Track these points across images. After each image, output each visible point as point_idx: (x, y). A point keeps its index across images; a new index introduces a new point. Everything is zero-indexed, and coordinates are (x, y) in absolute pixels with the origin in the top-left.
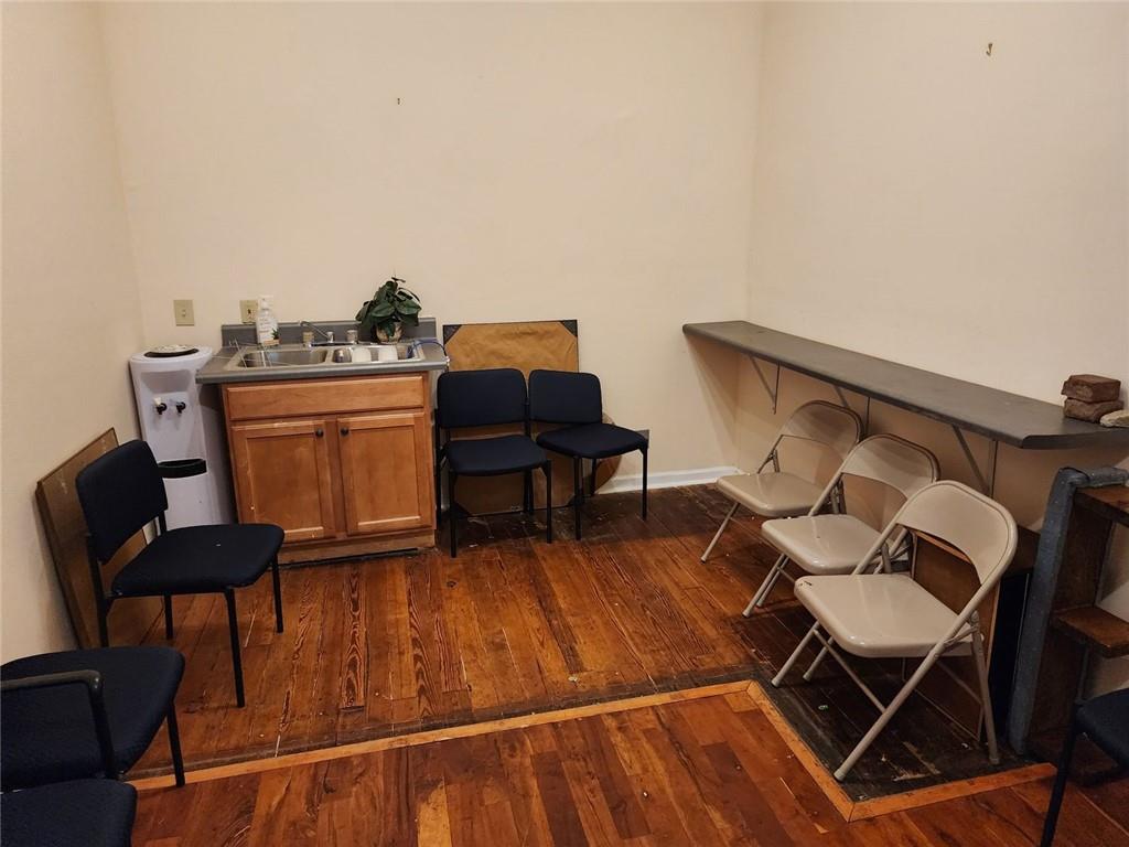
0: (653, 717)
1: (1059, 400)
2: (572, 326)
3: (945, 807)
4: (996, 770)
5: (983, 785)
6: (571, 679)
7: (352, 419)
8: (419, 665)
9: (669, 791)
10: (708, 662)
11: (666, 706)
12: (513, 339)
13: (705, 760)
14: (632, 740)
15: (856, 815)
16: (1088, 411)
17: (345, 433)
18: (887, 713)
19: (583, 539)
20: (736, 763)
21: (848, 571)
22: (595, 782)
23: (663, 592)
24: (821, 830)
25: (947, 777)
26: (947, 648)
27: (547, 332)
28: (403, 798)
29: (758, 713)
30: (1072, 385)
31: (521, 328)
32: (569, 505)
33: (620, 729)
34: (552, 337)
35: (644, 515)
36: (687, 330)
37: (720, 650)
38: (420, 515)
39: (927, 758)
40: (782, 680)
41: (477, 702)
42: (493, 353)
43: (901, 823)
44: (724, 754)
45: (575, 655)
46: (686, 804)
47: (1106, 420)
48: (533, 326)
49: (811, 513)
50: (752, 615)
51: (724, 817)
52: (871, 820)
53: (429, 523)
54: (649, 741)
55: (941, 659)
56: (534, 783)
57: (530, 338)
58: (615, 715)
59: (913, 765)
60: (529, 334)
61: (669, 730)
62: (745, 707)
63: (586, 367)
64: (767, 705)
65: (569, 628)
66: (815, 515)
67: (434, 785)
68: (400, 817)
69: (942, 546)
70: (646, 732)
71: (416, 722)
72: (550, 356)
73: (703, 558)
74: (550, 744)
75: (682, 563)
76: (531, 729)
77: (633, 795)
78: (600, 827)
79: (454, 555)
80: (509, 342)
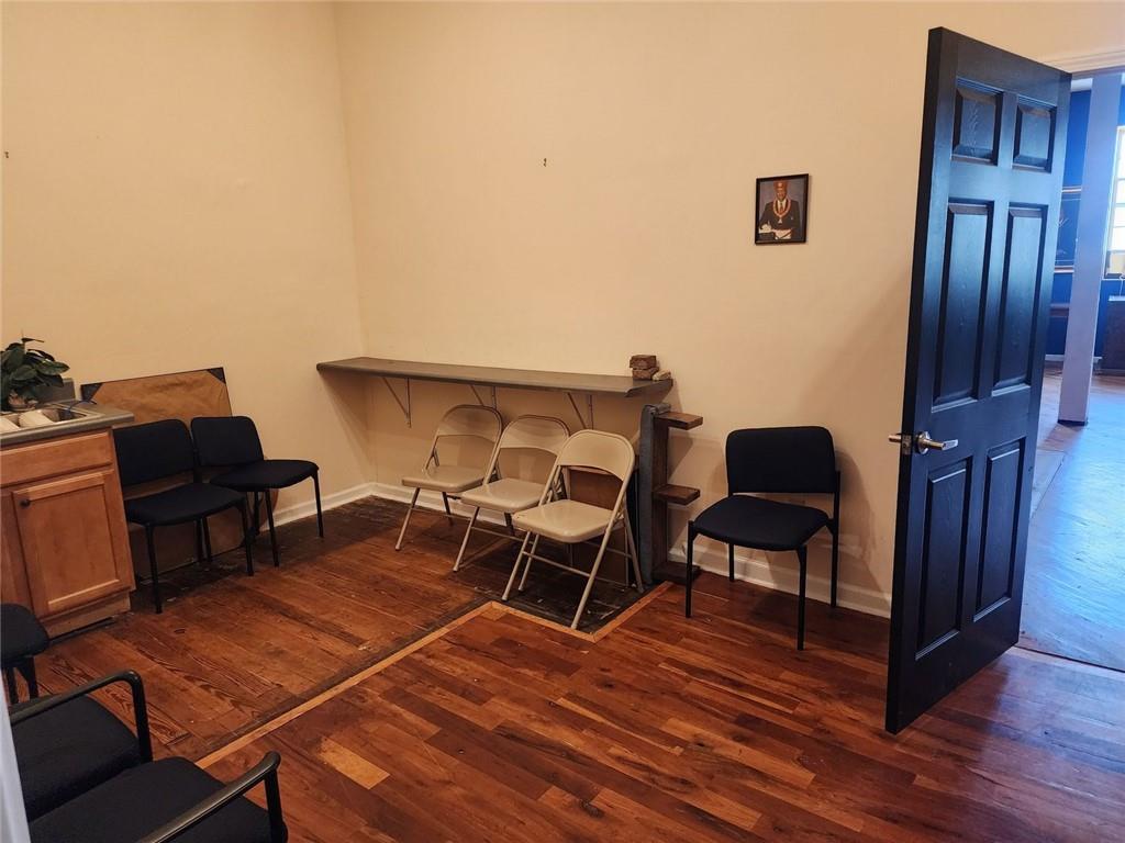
0: (446, 643)
1: (629, 372)
2: (219, 373)
3: (633, 618)
4: (643, 595)
5: (646, 601)
6: (361, 649)
7: (30, 489)
8: (212, 690)
9: (488, 672)
10: (452, 605)
11: (448, 634)
12: (161, 391)
13: (496, 649)
14: (442, 659)
15: (597, 638)
16: (646, 374)
17: (26, 504)
18: (592, 577)
19: (281, 565)
20: (516, 644)
21: (536, 504)
22: (437, 689)
23: (383, 577)
24: (585, 652)
25: (623, 609)
26: (615, 524)
27: (196, 381)
28: (300, 758)
29: (508, 616)
30: (635, 361)
31: (169, 380)
32: (241, 546)
33: (429, 657)
34: (202, 385)
35: (321, 534)
36: (321, 368)
37: (454, 595)
38: (117, 577)
39: (611, 603)
40: (509, 595)
41: (295, 691)
42: (143, 407)
43: (619, 632)
44: (507, 642)
45: (350, 635)
46: (503, 673)
47: (656, 377)
48: (182, 378)
49: (486, 481)
50: (459, 569)
51: (531, 669)
52: (606, 638)
53: (129, 585)
54: (454, 655)
55: (612, 533)
56: (395, 707)
57: (178, 389)
58: (419, 651)
59: (605, 609)
60: (177, 385)
61: (461, 645)
62: (499, 616)
63: (237, 411)
64: (511, 610)
65: (329, 622)
66: (490, 481)
67: (319, 741)
68: (310, 768)
69: (585, 470)
70: (447, 651)
71: (253, 722)
72: (201, 404)
73: (397, 547)
74: (386, 685)
75: (382, 556)
76: (363, 683)
77: (468, 684)
78: (462, 707)
79: (159, 611)
80: (157, 395)
